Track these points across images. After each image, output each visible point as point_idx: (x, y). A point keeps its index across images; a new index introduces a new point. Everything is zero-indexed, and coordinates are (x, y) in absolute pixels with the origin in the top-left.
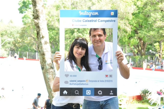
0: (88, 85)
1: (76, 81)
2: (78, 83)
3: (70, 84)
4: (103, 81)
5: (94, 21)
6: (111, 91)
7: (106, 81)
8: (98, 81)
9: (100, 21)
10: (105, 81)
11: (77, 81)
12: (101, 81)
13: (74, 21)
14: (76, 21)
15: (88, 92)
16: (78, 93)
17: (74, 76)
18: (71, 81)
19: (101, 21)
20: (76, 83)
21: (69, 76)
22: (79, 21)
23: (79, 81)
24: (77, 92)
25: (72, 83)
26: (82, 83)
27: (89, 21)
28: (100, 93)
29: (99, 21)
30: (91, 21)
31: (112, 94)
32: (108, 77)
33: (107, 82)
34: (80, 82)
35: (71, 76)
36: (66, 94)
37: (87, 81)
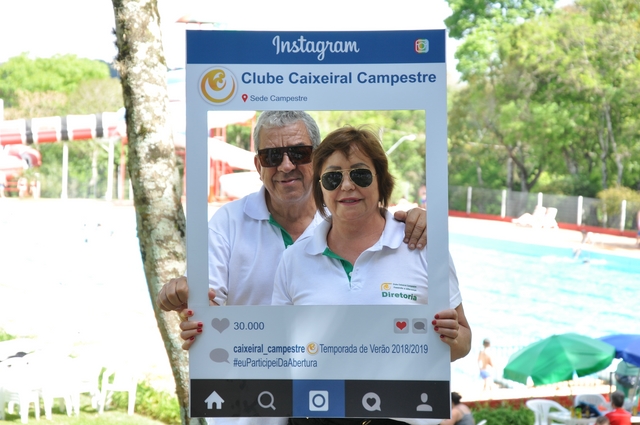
0: (316, 365)
1: (260, 349)
2: (273, 357)
3: (237, 363)
4: (385, 350)
5: (339, 79)
6: (424, 397)
8: (364, 349)
9: (368, 78)
10: (392, 349)
11: (265, 351)
13: (251, 78)
14: (256, 79)
15: (319, 401)
18: (240, 350)
19: (373, 79)
20: (264, 358)
21: (232, 326)
22: (271, 79)
23: (275, 349)
24: (266, 400)
25: (243, 356)
26: (287, 356)
27: (320, 79)
28: (372, 402)
29: (362, 78)
30: (325, 79)
31: (428, 408)
32: (407, 332)
33: (402, 355)
34: (279, 355)
35: (239, 326)
36: (219, 407)
37: (311, 346)
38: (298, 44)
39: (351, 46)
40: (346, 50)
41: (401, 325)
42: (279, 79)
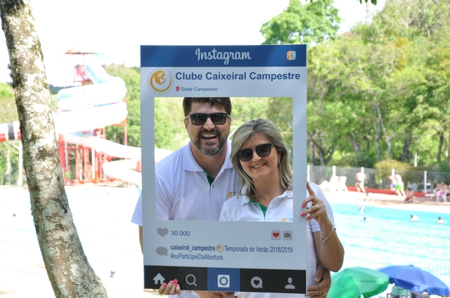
0: (222, 259)
1: (187, 248)
2: (195, 253)
3: (173, 256)
4: (265, 250)
5: (238, 77)
6: (290, 280)
7: (273, 249)
8: (252, 250)
9: (256, 76)
10: (270, 249)
11: (191, 249)
12: (259, 250)
13: (182, 76)
14: (185, 77)
15: (224, 281)
16: (194, 283)
17: (183, 233)
18: (175, 248)
19: (260, 77)
20: (190, 253)
21: (170, 233)
22: (194, 77)
23: (197, 248)
24: (191, 280)
25: (176, 252)
26: (204, 253)
27: (225, 77)
28: (257, 283)
29: (253, 76)
30: (229, 77)
31: (293, 287)
32: (280, 239)
33: (276, 253)
34: (199, 252)
35: (174, 233)
36: (162, 282)
37: (219, 247)
38: (212, 54)
39: (246, 55)
40: (243, 58)
41: (276, 235)
42: (199, 77)
